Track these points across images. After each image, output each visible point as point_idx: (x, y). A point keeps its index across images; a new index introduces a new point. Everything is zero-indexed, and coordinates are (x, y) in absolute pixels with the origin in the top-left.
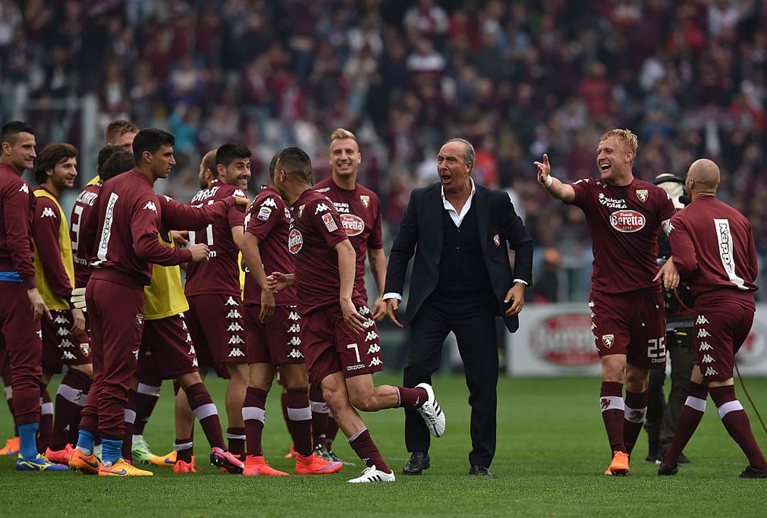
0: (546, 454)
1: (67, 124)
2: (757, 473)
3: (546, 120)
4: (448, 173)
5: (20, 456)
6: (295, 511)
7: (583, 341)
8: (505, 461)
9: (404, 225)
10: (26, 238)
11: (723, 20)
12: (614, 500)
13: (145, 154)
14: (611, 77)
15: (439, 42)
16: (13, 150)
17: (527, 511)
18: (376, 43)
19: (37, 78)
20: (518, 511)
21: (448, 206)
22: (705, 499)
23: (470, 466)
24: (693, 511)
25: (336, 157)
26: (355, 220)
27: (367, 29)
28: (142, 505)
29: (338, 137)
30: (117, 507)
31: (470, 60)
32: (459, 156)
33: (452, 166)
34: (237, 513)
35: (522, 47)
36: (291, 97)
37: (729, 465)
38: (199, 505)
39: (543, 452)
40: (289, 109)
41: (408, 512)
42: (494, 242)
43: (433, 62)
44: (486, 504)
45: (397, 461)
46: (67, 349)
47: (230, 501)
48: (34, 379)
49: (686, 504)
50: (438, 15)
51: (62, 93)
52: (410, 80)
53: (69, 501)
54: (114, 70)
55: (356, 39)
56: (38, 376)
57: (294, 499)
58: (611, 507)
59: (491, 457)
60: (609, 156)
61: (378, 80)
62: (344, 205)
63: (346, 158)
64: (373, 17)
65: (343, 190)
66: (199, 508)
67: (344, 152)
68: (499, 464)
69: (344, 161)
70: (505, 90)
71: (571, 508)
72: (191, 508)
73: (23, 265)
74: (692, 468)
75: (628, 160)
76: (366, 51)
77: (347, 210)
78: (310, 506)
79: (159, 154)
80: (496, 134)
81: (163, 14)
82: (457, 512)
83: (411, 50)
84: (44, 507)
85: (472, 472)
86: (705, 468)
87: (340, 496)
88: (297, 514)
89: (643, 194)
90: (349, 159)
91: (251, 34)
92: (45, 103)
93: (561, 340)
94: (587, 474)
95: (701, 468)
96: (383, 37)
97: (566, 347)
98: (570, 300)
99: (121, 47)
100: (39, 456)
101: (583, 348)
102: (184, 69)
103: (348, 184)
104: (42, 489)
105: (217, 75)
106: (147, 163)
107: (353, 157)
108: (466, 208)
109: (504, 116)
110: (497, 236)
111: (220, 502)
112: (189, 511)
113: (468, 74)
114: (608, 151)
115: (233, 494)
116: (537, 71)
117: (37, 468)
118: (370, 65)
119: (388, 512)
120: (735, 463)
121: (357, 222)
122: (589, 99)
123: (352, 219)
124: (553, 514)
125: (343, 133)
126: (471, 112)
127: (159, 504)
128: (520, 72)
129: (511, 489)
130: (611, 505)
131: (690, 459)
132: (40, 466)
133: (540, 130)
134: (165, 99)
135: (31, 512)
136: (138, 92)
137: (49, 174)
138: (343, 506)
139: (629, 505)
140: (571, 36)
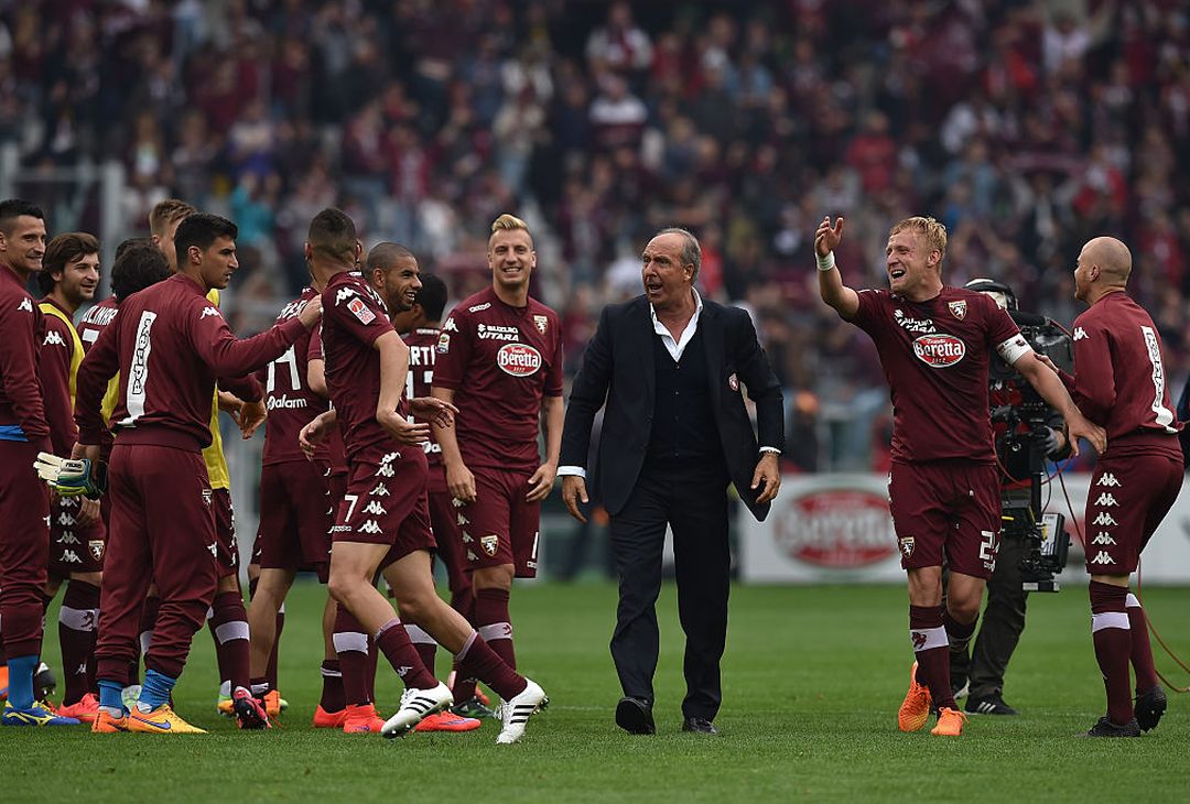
0: (798, 700)
1: (79, 204)
2: (1117, 729)
3: (797, 198)
4: (657, 280)
5: (8, 704)
6: (420, 788)
7: (855, 531)
8: (736, 711)
9: (589, 358)
10: (32, 381)
11: (1065, 48)
12: (900, 770)
13: (192, 250)
14: (896, 135)
15: (638, 82)
16: (10, 244)
17: (771, 787)
18: (543, 83)
19: (33, 135)
20: (756, 787)
21: (661, 329)
22: (1036, 769)
23: (683, 719)
24: (1018, 785)
25: (500, 258)
26: (528, 351)
27: (529, 62)
28: (191, 778)
29: (503, 227)
30: (154, 779)
31: (685, 109)
32: (673, 255)
33: (663, 270)
34: (333, 789)
35: (762, 90)
36: (412, 163)
37: (1073, 717)
38: (277, 778)
39: (794, 698)
40: (410, 183)
41: (591, 788)
42: (729, 386)
43: (629, 111)
44: (708, 776)
45: (574, 710)
46: (70, 547)
47: (324, 771)
48: (35, 590)
49: (1008, 776)
50: (637, 40)
51: (69, 159)
52: (595, 139)
53: (82, 771)
54: (146, 123)
55: (514, 76)
56: (40, 584)
57: (420, 768)
58: (896, 781)
59: (717, 705)
60: (903, 258)
61: (546, 138)
62: (511, 330)
63: (515, 259)
64: (540, 43)
65: (510, 306)
66: (277, 782)
67: (511, 250)
68: (729, 716)
69: (511, 263)
70: (738, 154)
71: (835, 781)
72: (266, 782)
73: (31, 422)
74: (1017, 721)
75: (932, 263)
76: (528, 95)
77: (516, 338)
78: (443, 779)
79: (213, 252)
80: (723, 223)
81: (224, 38)
82: (665, 788)
83: (595, 93)
84: (42, 780)
85: (687, 727)
86: (1037, 721)
87: (489, 764)
88: (423, 790)
89: (958, 307)
90: (519, 259)
91: (356, 69)
92: (46, 173)
93: (820, 531)
94: (859, 731)
95: (1030, 722)
96: (554, 74)
97: (829, 540)
98: (835, 470)
99: (159, 88)
100: (35, 704)
101: (855, 541)
102: (253, 122)
103: (517, 299)
104: (41, 753)
105: (306, 131)
106: (196, 264)
107: (524, 257)
108: (689, 333)
109: (736, 192)
110: (734, 375)
111: (308, 772)
112: (261, 786)
113: (682, 130)
114: (901, 249)
115: (327, 760)
116: (784, 126)
117: (35, 723)
118: (534, 116)
119: (560, 788)
120: (1082, 714)
121: (530, 356)
122: (862, 166)
123: (523, 351)
124: (809, 791)
125: (510, 221)
126: (685, 188)
127: (216, 775)
128: (758, 127)
129: (745, 753)
130: (896, 777)
131: (1014, 709)
132: (37, 719)
133: (791, 214)
134: (225, 167)
135: (25, 788)
136: (182, 157)
137: (57, 279)
138: (493, 778)
139: (923, 778)
140: (836, 72)
